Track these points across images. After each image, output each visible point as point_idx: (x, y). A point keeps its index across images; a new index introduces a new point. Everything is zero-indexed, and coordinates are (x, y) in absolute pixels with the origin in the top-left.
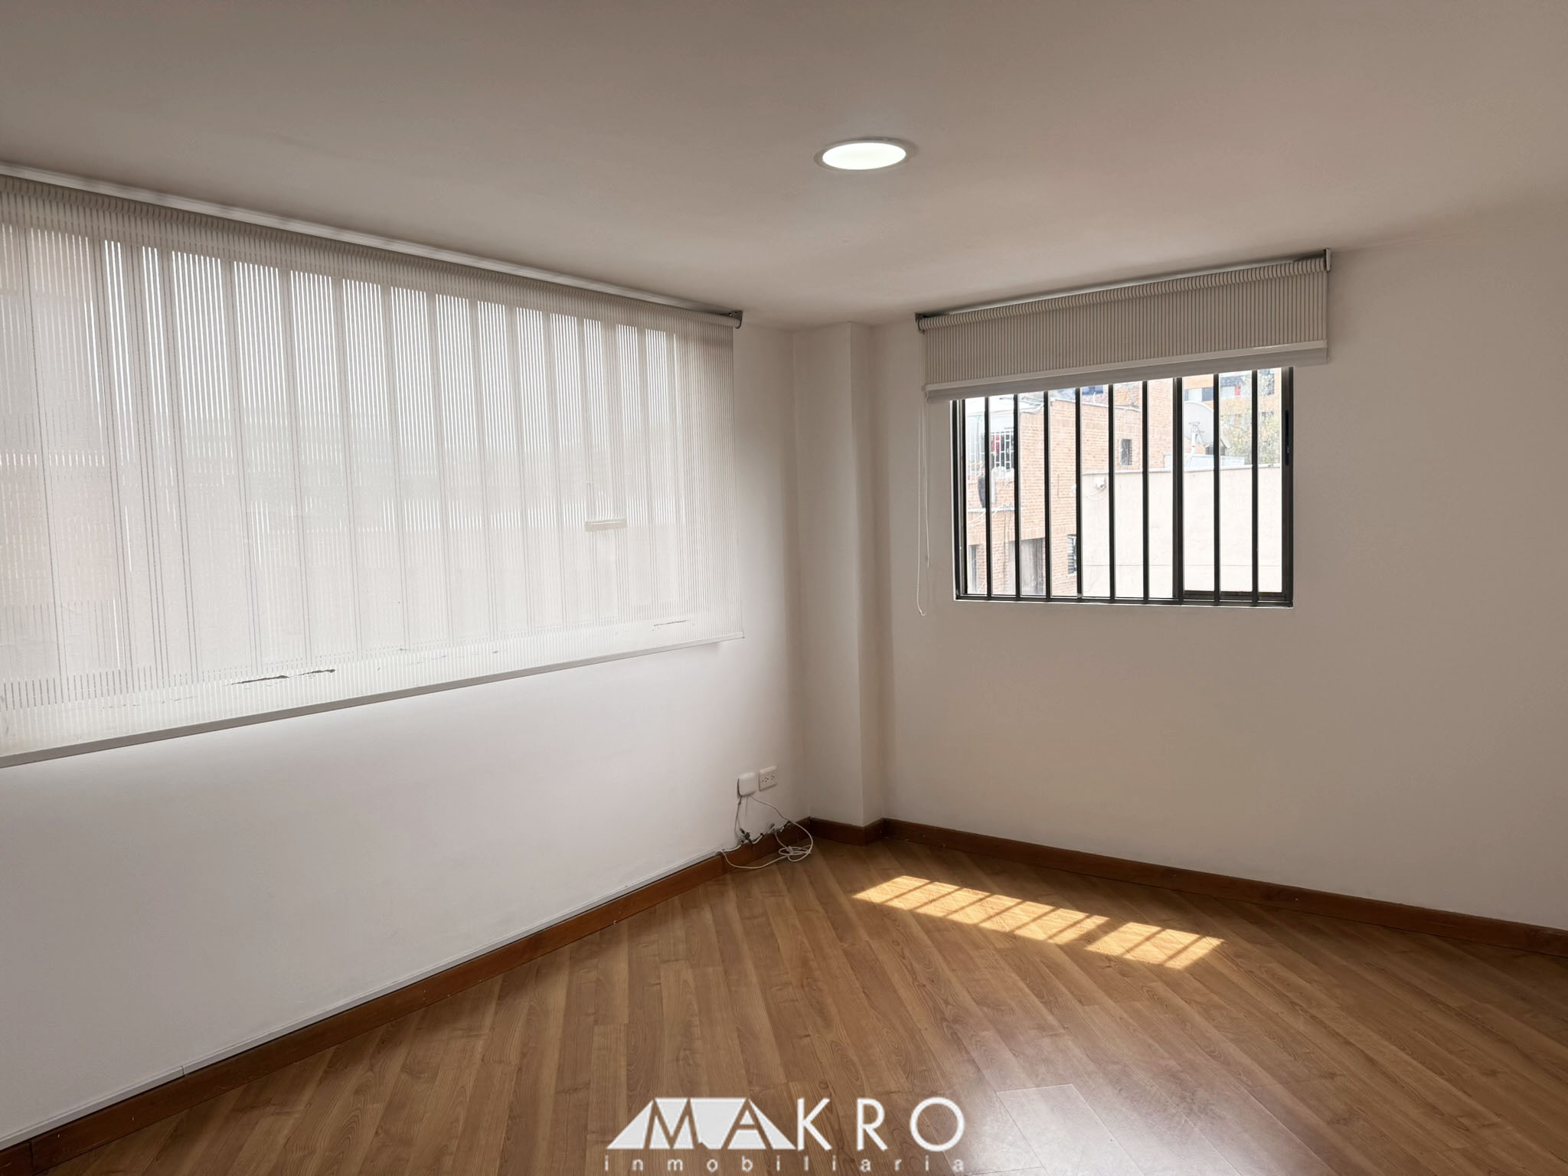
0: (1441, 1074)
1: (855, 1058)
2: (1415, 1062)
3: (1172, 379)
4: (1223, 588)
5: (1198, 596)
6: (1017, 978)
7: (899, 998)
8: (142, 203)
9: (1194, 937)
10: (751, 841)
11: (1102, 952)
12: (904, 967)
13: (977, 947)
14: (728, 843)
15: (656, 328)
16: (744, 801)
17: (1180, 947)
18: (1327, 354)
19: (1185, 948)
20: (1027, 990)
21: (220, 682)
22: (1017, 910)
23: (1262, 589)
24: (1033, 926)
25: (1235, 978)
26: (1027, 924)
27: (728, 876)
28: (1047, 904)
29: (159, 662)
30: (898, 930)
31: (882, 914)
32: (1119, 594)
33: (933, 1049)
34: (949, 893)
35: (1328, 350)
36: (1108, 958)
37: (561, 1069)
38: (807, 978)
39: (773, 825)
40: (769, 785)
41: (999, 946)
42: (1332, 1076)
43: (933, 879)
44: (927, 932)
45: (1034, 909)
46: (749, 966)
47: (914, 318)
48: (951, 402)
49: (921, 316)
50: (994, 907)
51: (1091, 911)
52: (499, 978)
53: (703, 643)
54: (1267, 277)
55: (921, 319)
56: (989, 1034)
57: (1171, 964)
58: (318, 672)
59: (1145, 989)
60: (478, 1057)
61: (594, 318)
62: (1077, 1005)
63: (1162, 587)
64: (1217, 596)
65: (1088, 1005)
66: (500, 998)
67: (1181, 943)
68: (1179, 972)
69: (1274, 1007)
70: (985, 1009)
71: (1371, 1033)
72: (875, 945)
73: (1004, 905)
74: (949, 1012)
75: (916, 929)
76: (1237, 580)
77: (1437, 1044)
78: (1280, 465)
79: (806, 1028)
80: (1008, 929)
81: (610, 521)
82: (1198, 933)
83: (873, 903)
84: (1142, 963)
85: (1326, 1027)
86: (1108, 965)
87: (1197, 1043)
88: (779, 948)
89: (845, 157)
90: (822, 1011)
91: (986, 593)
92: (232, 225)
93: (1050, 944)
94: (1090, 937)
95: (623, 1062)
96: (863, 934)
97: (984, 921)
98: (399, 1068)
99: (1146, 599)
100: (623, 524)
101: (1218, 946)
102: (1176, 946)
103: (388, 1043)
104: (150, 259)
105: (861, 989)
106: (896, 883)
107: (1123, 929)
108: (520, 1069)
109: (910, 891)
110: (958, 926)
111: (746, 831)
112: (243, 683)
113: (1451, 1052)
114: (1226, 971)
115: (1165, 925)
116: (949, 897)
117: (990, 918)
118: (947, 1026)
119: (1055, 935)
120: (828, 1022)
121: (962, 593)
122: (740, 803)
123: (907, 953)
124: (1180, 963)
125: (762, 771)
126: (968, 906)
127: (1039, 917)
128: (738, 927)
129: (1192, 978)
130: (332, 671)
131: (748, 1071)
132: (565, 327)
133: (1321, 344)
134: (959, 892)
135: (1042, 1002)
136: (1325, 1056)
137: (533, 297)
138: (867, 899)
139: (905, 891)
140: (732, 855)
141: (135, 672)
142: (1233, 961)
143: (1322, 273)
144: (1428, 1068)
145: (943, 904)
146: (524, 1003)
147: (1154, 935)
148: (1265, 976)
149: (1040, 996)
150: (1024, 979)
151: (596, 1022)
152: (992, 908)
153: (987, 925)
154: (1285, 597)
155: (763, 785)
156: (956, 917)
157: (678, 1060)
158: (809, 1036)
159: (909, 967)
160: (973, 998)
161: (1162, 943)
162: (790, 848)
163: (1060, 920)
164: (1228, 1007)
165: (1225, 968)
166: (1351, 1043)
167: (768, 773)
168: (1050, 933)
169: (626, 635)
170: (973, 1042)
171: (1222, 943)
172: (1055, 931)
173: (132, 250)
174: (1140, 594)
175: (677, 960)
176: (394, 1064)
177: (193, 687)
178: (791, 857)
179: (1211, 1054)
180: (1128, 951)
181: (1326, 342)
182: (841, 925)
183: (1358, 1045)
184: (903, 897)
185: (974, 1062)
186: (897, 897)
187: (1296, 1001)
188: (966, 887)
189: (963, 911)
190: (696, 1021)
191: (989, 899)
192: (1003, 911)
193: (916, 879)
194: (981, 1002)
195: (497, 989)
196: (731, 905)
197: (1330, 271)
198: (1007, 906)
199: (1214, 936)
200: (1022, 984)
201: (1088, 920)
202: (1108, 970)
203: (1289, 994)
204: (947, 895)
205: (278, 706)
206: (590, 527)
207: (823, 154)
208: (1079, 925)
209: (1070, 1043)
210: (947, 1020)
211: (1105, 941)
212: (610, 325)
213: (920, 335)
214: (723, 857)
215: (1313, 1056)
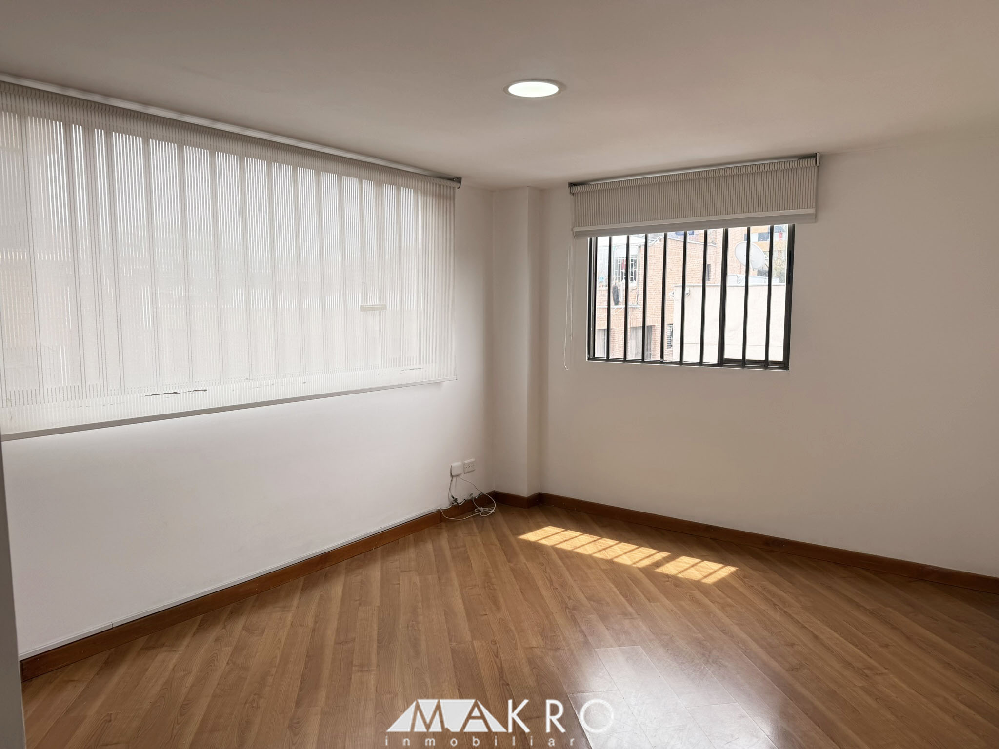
0: (856, 646)
1: (513, 628)
2: (841, 639)
3: (722, 229)
4: (748, 358)
5: (732, 362)
6: (613, 586)
7: (541, 595)
8: (95, 103)
9: (720, 565)
10: (458, 504)
11: (664, 572)
12: (545, 578)
13: (590, 567)
14: (445, 504)
15: (408, 187)
16: (454, 479)
17: (711, 571)
18: (815, 217)
19: (715, 572)
20: (618, 593)
21: (138, 395)
22: (616, 547)
23: (771, 359)
24: (624, 556)
25: (742, 589)
26: (621, 555)
27: (443, 524)
28: (634, 544)
29: (102, 380)
30: (544, 557)
31: (536, 547)
32: (685, 360)
33: (559, 624)
34: (576, 537)
35: (816, 215)
36: (667, 576)
37: (338, 631)
38: (488, 583)
39: (471, 495)
40: (470, 470)
41: (603, 567)
42: (792, 645)
43: (567, 529)
44: (561, 558)
45: (626, 547)
46: (453, 575)
47: (568, 186)
48: (589, 239)
49: (572, 185)
50: (602, 545)
51: (660, 549)
52: (302, 579)
53: (433, 382)
54: (783, 168)
55: (572, 186)
56: (593, 617)
57: (705, 581)
58: (196, 391)
59: (688, 594)
60: (289, 623)
61: (369, 179)
62: (647, 602)
63: (711, 356)
64: (744, 363)
65: (653, 602)
66: (302, 590)
67: (713, 569)
68: (710, 585)
69: (763, 606)
70: (592, 603)
71: (818, 622)
72: (529, 565)
73: (608, 544)
74: (570, 603)
75: (555, 557)
76: (756, 353)
77: (856, 629)
78: (785, 284)
79: (485, 610)
80: (609, 558)
81: (376, 305)
82: (723, 564)
83: (529, 541)
84: (688, 580)
85: (792, 618)
86: (667, 580)
87: (716, 626)
88: (472, 566)
89: (521, 89)
90: (495, 601)
91: (606, 357)
92: (149, 117)
93: (634, 567)
94: (658, 564)
95: (375, 627)
96: (522, 558)
97: (596, 553)
98: (241, 628)
99: (701, 363)
100: (383, 308)
101: (734, 572)
102: (709, 570)
103: (235, 613)
104: (99, 136)
105: (519, 590)
106: (545, 530)
107: (678, 560)
108: (314, 630)
109: (553, 535)
110: (581, 556)
111: (455, 497)
112: (152, 395)
113: (864, 634)
114: (736, 585)
115: (704, 558)
116: (576, 539)
117: (599, 551)
118: (569, 612)
119: (637, 562)
120: (498, 609)
121: (592, 357)
122: (452, 481)
123: (548, 570)
124: (710, 580)
125: (466, 462)
126: (586, 544)
127: (629, 552)
128: (448, 553)
129: (716, 589)
130: (205, 390)
131: (449, 634)
132: (351, 185)
133: (811, 211)
134: (582, 536)
135: (626, 600)
136: (790, 634)
137: (332, 165)
138: (526, 539)
139: (550, 535)
140: (446, 511)
141: (88, 387)
142: (742, 580)
143: (814, 167)
144: (849, 642)
145: (572, 543)
146: (316, 594)
147: (696, 564)
148: (760, 589)
149: (625, 597)
150: (617, 587)
151: (360, 604)
152: (601, 546)
153: (598, 555)
154: (784, 364)
155: (467, 470)
156: (579, 550)
157: (408, 627)
158: (487, 615)
159: (549, 578)
160: (585, 596)
161: (701, 569)
162: (482, 508)
163: (641, 554)
164: (736, 605)
165: (737, 584)
166: (806, 627)
167: (470, 463)
168: (634, 561)
169: (384, 375)
170: (584, 620)
171: (737, 570)
172: (637, 560)
173: (88, 131)
174: (698, 360)
175: (410, 571)
176: (238, 626)
177: (122, 397)
178: (482, 514)
179: (723, 631)
180: (680, 573)
181: (815, 209)
182: (510, 553)
183: (809, 628)
184: (549, 538)
185: (583, 632)
186: (544, 538)
187: (777, 603)
188: (587, 533)
189: (583, 547)
190: (420, 605)
191: (599, 541)
192: (607, 548)
193: (557, 528)
194: (589, 599)
195: (301, 585)
196: (444, 541)
197: (819, 166)
198: (610, 545)
199: (733, 565)
200: (615, 589)
201: (658, 554)
202: (668, 583)
203: (773, 599)
204: (574, 538)
205: (172, 410)
206: (363, 309)
207: (509, 87)
208: (652, 557)
209: (641, 623)
210: (569, 608)
211: (667, 566)
212: (379, 184)
213: (570, 197)
214: (440, 512)
215: (783, 634)
